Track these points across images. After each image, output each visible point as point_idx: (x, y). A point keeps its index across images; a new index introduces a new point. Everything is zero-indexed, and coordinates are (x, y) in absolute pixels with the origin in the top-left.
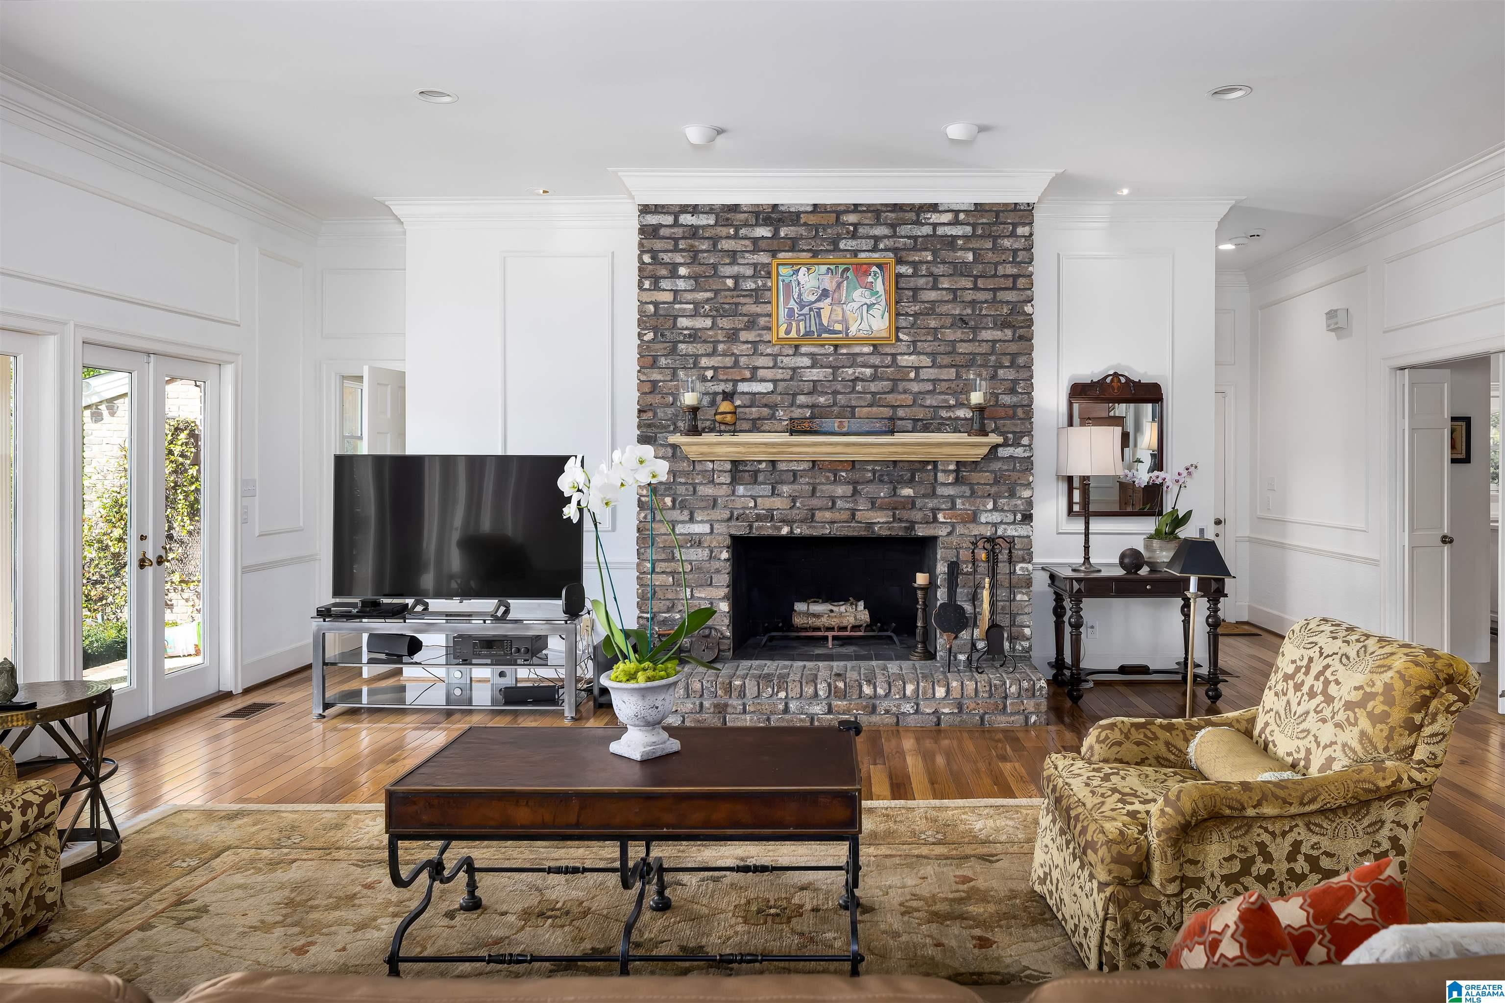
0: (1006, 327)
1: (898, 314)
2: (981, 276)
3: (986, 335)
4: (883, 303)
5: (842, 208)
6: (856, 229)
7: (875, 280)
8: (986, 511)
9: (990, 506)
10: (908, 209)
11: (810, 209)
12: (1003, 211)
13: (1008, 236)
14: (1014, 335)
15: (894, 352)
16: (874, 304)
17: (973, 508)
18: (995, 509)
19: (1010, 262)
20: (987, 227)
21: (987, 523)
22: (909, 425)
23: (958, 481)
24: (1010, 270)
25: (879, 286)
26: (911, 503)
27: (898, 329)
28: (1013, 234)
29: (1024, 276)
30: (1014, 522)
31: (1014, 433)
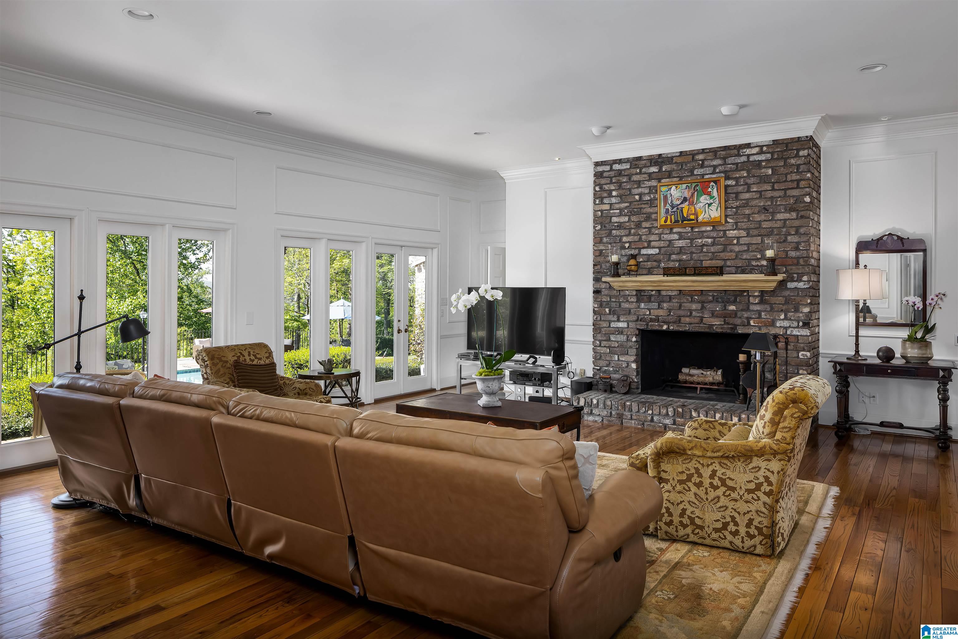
0: (793, 211)
1: (726, 208)
2: (777, 182)
3: (780, 216)
4: (717, 202)
5: (696, 152)
6: (703, 163)
7: (713, 190)
8: (780, 320)
9: (782, 317)
10: (733, 148)
11: (678, 154)
12: (790, 143)
13: (793, 157)
14: (797, 216)
15: (724, 229)
16: (712, 203)
17: (772, 318)
18: (786, 318)
19: (795, 173)
20: (779, 153)
21: (780, 327)
22: (733, 270)
23: (762, 302)
24: (795, 177)
25: (715, 193)
26: (734, 314)
27: (726, 216)
28: (797, 156)
29: (804, 180)
30: (798, 327)
31: (797, 273)
